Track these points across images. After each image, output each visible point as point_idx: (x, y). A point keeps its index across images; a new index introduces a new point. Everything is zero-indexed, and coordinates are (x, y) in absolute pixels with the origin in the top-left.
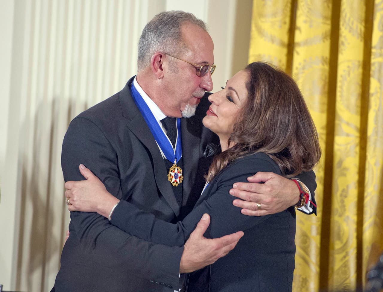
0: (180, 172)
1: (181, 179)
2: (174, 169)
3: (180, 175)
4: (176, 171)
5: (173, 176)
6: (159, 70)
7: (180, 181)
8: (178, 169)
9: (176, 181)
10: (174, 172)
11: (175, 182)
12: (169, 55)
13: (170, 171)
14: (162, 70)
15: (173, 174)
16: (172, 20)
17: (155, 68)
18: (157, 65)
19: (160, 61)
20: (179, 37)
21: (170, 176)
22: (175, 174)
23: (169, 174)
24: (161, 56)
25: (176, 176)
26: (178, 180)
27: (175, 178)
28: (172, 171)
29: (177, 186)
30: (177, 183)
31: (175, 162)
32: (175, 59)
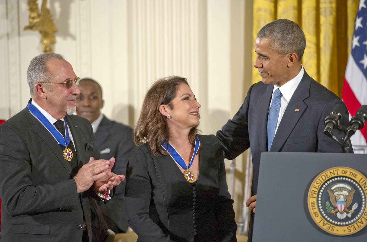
0: (70, 151)
1: (72, 155)
2: (66, 150)
3: (71, 153)
4: (68, 151)
5: (67, 155)
6: (42, 93)
7: (72, 156)
8: (68, 150)
9: (69, 157)
10: (66, 152)
11: (69, 159)
12: (44, 83)
13: (64, 152)
14: (44, 93)
15: (66, 154)
16: (39, 61)
17: (39, 93)
18: (40, 91)
19: (41, 88)
20: (46, 70)
21: (65, 155)
22: (68, 153)
23: (64, 155)
24: (40, 85)
25: (69, 154)
26: (70, 157)
27: (68, 156)
28: (65, 152)
29: (71, 160)
30: (70, 158)
31: (66, 146)
32: (48, 84)
